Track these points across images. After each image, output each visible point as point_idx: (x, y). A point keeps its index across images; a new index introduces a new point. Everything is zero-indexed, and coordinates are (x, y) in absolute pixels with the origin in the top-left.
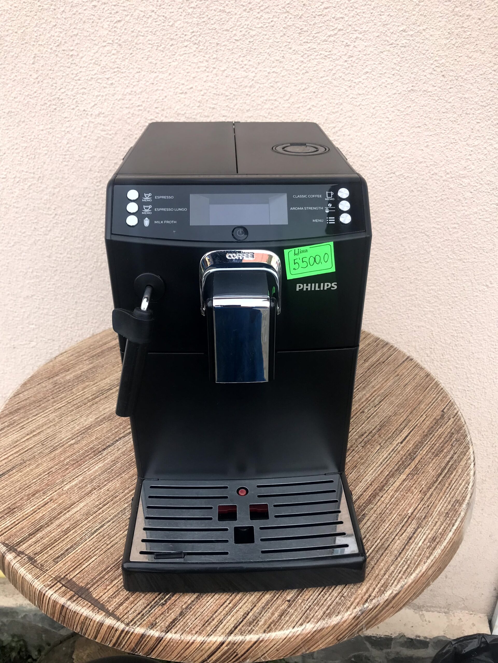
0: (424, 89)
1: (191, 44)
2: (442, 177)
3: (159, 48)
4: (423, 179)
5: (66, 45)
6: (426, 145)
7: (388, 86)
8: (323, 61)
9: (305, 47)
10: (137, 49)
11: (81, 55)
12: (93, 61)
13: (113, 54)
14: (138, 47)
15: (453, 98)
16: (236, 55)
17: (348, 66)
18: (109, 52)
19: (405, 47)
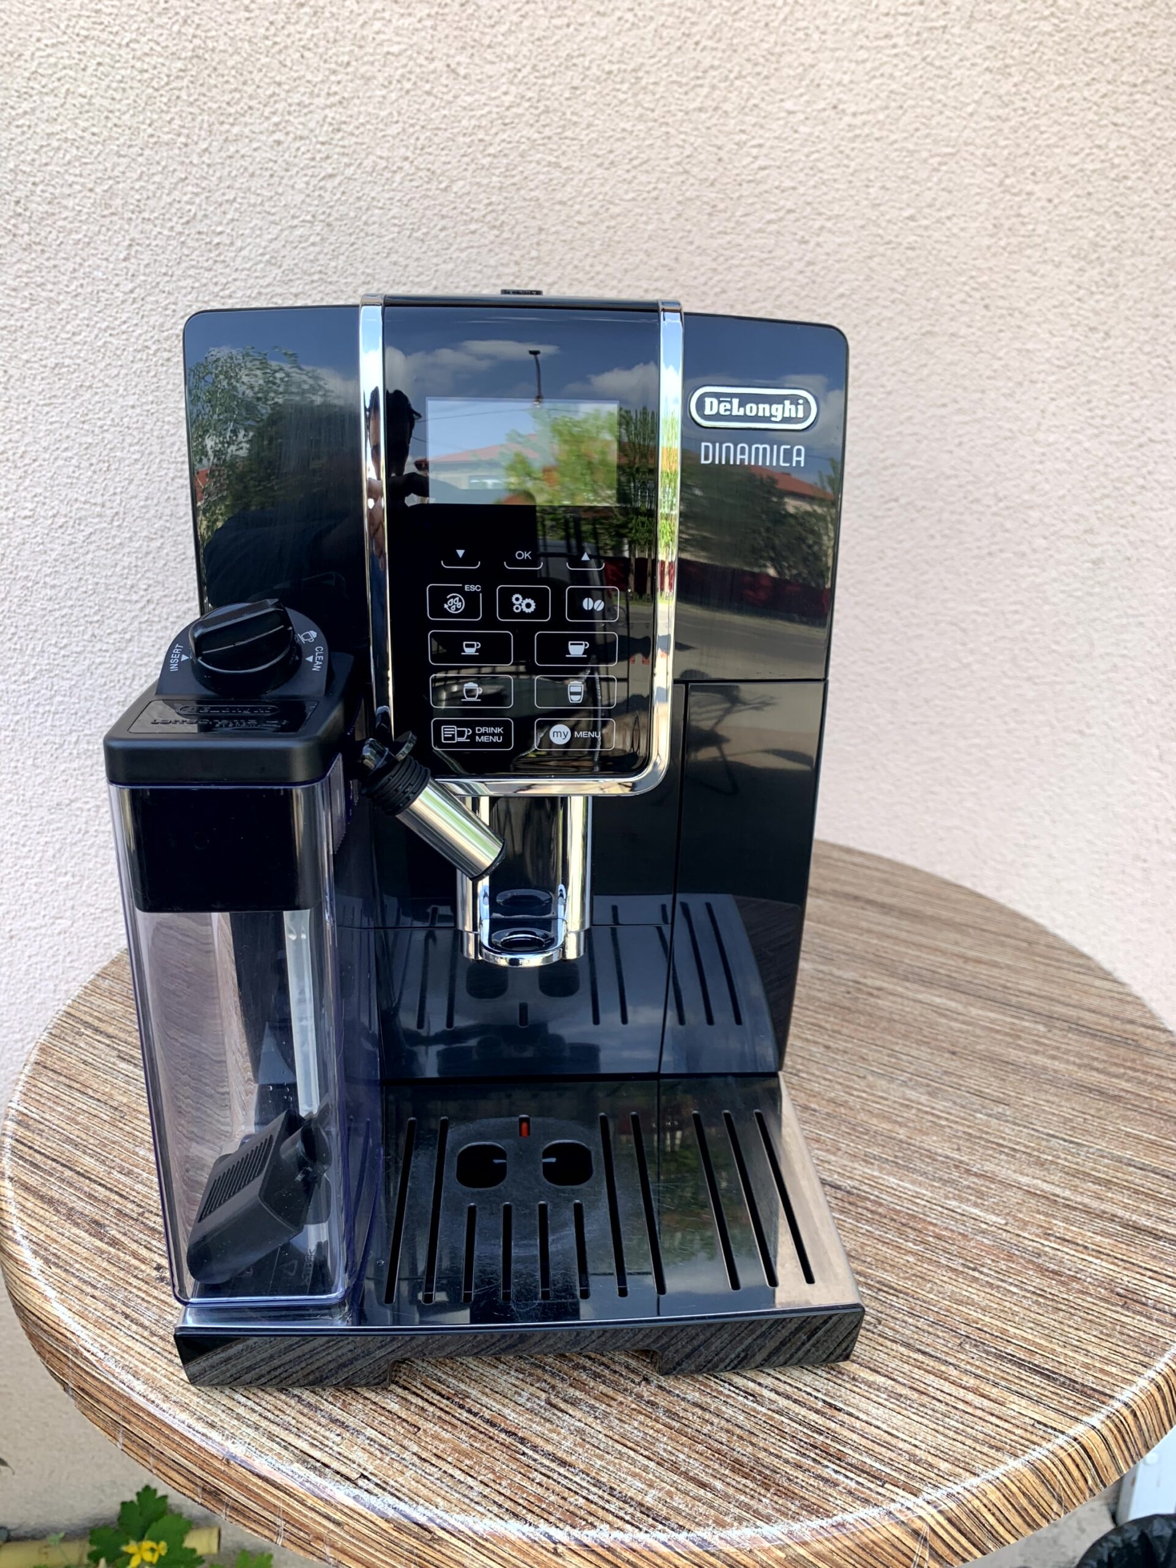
0: (951, 330)
1: (485, 229)
2: (989, 506)
3: (415, 235)
4: (952, 513)
5: (208, 221)
6: (957, 441)
7: (884, 324)
8: (755, 270)
9: (720, 241)
10: (367, 234)
11: (239, 243)
12: (267, 257)
13: (313, 244)
14: (370, 230)
15: (1005, 350)
16: (578, 254)
17: (806, 281)
18: (303, 238)
19: (913, 249)
